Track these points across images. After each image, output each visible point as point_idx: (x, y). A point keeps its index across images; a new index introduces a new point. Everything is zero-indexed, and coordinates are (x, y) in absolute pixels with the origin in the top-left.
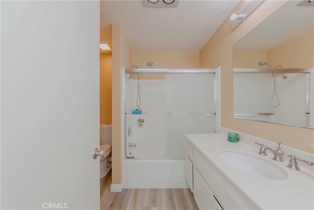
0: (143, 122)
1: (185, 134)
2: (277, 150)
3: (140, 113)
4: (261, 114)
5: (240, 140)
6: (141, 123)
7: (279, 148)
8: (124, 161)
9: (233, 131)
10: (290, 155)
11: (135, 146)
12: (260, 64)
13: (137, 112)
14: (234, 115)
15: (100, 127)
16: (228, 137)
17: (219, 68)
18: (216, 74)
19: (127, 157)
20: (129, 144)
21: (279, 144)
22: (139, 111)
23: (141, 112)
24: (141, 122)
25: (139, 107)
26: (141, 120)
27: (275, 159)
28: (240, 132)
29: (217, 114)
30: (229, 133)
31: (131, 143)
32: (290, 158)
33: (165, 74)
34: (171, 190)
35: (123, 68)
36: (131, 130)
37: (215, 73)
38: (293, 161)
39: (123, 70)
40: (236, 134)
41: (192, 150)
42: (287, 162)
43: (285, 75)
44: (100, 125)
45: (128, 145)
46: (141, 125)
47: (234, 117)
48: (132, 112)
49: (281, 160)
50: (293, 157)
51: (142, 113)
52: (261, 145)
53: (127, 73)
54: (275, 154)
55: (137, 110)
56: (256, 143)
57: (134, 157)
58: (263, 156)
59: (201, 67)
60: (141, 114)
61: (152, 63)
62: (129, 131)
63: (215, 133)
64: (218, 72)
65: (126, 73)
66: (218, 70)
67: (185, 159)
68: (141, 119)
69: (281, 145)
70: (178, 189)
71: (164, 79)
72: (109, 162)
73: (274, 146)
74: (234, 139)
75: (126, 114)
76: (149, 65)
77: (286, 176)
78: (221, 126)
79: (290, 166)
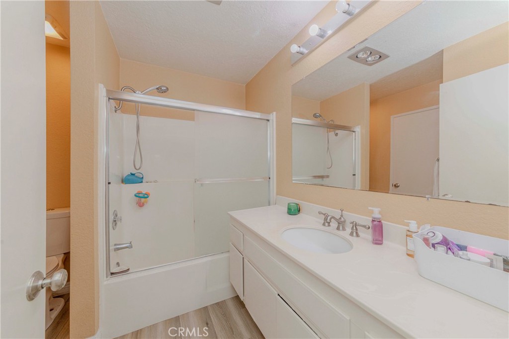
0: (147, 197)
1: (229, 212)
2: (340, 218)
3: (140, 180)
4: (315, 177)
5: (301, 211)
6: (143, 200)
7: (342, 216)
8: (105, 283)
9: (293, 200)
10: (352, 221)
11: (131, 247)
12: (315, 116)
13: (132, 179)
14: (293, 179)
15: (47, 215)
16: (287, 209)
17: (275, 113)
18: (271, 121)
19: (112, 274)
20: (115, 245)
21: (342, 211)
22: (137, 177)
23: (143, 178)
24: (141, 199)
25: (139, 168)
26: (141, 195)
27: (338, 229)
28: (300, 201)
29: (271, 178)
30: (289, 204)
31: (118, 243)
32: (351, 225)
33: (195, 111)
34: (206, 308)
35: (101, 86)
36: (118, 216)
37: (268, 120)
38: (354, 228)
39: (101, 92)
40: (296, 204)
41: (242, 235)
42: (349, 230)
43: (337, 131)
44: (47, 212)
45: (112, 248)
46: (141, 205)
47: (293, 182)
48: (120, 181)
49: (344, 229)
50: (355, 223)
51: (144, 180)
52: (325, 215)
53: (112, 99)
54: (339, 223)
55: (132, 174)
56: (320, 213)
57: (129, 269)
58: (327, 228)
59: (247, 108)
60: (142, 182)
61: (167, 89)
62: (114, 218)
63: (269, 205)
64: (273, 120)
65: (109, 98)
66: (273, 117)
67: (229, 251)
68: (141, 193)
69: (343, 212)
70: (217, 304)
71: (194, 120)
72: (54, 297)
73: (337, 213)
74: (294, 211)
75: (109, 183)
76: (162, 91)
77: (351, 246)
78: (277, 194)
79: (351, 234)
